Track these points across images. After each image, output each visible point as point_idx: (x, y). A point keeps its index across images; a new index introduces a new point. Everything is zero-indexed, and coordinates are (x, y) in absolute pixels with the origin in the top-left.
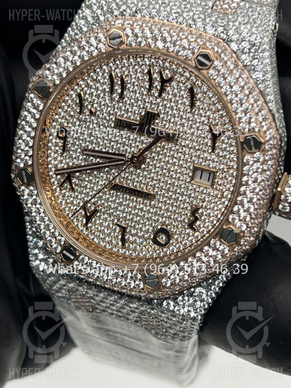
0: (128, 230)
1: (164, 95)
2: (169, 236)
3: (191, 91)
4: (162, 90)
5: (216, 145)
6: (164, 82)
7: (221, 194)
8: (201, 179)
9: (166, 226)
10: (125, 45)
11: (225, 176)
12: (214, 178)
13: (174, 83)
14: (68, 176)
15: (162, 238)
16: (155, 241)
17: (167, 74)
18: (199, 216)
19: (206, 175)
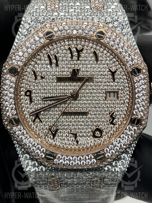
0: (78, 135)
1: (80, 58)
2: (101, 131)
3: (95, 53)
4: (79, 56)
5: (115, 77)
6: (79, 52)
7: (124, 102)
8: (110, 97)
9: (98, 127)
10: (55, 37)
11: (124, 92)
12: (118, 95)
13: (84, 51)
14: (37, 115)
15: (98, 134)
16: (94, 136)
17: (80, 47)
18: (115, 116)
19: (112, 94)
